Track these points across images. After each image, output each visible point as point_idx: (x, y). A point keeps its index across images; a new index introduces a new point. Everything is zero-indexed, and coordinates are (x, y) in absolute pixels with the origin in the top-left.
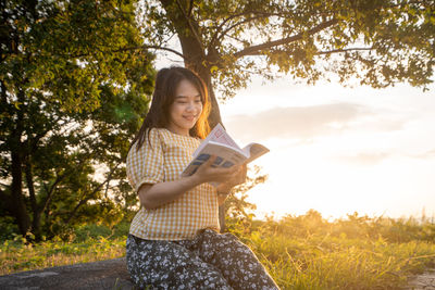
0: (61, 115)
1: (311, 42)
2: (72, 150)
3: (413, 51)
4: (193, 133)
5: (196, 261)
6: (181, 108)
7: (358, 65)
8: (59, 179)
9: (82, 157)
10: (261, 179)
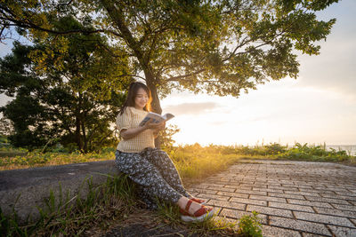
0: (96, 102)
1: (195, 77)
2: (101, 117)
3: (233, 84)
4: (145, 109)
5: (144, 160)
6: (139, 99)
7: (214, 87)
8: (96, 128)
9: (104, 120)
10: (177, 131)
